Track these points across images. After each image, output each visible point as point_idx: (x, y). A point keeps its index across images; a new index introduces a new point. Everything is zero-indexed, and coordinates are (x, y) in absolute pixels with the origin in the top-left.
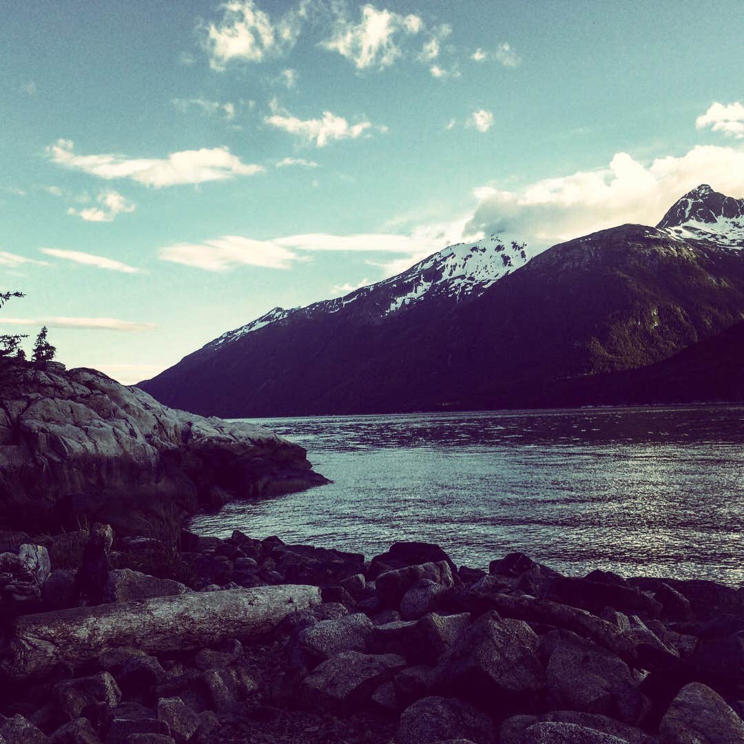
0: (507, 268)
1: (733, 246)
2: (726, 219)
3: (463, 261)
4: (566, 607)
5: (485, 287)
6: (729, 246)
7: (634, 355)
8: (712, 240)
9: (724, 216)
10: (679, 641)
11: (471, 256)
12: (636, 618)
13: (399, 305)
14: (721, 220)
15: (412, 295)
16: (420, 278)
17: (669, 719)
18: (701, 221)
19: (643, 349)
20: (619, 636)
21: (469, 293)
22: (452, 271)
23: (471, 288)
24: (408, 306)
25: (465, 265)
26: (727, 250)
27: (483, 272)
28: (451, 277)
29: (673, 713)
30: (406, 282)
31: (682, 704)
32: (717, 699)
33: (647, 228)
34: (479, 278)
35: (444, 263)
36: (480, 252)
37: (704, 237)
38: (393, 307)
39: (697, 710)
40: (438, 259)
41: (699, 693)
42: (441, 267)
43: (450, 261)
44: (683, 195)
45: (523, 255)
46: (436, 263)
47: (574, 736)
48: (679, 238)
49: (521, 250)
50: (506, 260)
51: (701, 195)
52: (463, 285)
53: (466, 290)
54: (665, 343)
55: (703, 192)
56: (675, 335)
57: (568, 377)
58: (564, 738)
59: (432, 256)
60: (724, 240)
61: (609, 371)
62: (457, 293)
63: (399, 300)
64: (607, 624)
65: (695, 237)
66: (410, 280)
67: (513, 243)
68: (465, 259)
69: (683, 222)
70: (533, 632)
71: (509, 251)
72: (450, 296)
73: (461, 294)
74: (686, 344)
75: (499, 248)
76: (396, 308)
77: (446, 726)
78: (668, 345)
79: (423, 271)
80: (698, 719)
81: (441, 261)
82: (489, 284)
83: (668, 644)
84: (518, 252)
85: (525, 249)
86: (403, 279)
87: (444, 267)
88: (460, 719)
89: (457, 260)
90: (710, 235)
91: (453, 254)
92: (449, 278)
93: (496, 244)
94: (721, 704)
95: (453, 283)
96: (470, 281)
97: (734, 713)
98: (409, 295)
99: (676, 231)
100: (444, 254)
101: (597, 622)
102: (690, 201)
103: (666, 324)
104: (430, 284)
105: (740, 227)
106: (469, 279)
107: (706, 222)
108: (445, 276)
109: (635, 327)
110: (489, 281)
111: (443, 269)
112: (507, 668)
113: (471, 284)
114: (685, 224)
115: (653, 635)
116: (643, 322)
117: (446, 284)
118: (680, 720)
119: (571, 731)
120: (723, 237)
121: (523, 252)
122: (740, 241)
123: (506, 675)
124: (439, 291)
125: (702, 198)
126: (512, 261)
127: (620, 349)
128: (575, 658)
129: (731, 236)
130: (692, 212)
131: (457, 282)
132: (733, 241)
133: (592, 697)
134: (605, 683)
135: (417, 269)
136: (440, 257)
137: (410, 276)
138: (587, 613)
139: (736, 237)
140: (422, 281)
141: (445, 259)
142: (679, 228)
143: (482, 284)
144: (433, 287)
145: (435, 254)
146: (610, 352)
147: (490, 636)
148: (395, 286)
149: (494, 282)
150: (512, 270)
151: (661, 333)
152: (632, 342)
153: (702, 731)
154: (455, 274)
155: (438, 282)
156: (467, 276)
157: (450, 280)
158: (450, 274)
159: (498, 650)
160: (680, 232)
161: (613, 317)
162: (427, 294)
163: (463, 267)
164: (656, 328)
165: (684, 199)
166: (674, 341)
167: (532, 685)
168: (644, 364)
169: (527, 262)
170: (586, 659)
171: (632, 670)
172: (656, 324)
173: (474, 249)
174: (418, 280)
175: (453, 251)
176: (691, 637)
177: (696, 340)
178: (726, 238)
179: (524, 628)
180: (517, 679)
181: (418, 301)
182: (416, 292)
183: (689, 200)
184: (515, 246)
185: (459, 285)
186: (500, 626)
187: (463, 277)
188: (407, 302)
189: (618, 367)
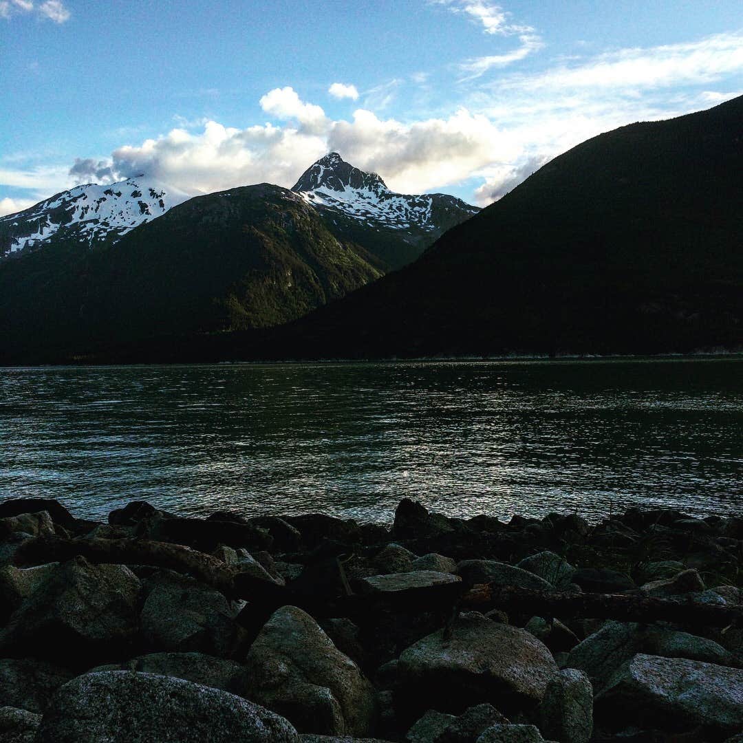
0: (144, 216)
1: (358, 216)
2: (352, 189)
3: (95, 205)
4: (166, 545)
5: (121, 234)
6: (354, 215)
7: (269, 314)
8: (340, 207)
9: (351, 186)
10: (287, 570)
11: (104, 199)
12: (244, 551)
13: (21, 247)
14: (348, 189)
15: (37, 236)
16: (46, 218)
17: (257, 646)
18: (331, 188)
19: (278, 308)
20: (218, 569)
21: (103, 239)
22: (83, 213)
23: (105, 234)
24: (32, 248)
25: (98, 208)
26: (352, 218)
27: (118, 218)
28: (82, 220)
29: (262, 639)
30: (30, 220)
31: (273, 629)
32: (307, 620)
33: (283, 189)
34: (113, 224)
35: (73, 204)
36: (115, 196)
37: (333, 204)
38: (14, 248)
39: (286, 633)
40: (67, 199)
41: (289, 616)
42: (70, 208)
43: (81, 203)
44: (316, 161)
45: (162, 204)
46: (65, 204)
47: (123, 685)
48: (311, 203)
49: (160, 198)
50: (143, 207)
51: (331, 163)
52: (96, 230)
53: (100, 235)
54: (297, 304)
55: (333, 160)
56: (306, 296)
57: (207, 333)
58: (109, 690)
59: (60, 195)
60: (350, 209)
61: (246, 329)
62: (89, 238)
63: (22, 241)
64: (207, 558)
65: (326, 203)
66: (34, 219)
67: (151, 190)
68: (98, 202)
69: (315, 188)
70: (134, 576)
71: (145, 199)
72: (81, 240)
73: (94, 240)
74: (315, 305)
75: (136, 194)
76: (18, 249)
77: (13, 691)
78: (300, 305)
79: (49, 211)
80: (285, 642)
81: (70, 201)
82: (125, 232)
83: (273, 574)
84: (156, 201)
85: (163, 198)
86: (26, 218)
87: (74, 208)
88: (32, 680)
89: (89, 202)
90: (338, 203)
91: (84, 194)
92: (80, 221)
93: (133, 189)
94: (311, 624)
95: (85, 226)
96: (104, 227)
97: (322, 632)
98: (34, 236)
99: (309, 196)
100: (74, 194)
101: (197, 557)
102: (322, 168)
103: (299, 285)
104: (58, 226)
105: (364, 198)
106: (103, 224)
107: (336, 190)
108: (76, 218)
109: (271, 287)
110: (125, 228)
111: (73, 210)
112: (92, 617)
113: (105, 230)
114: (317, 190)
115: (260, 566)
116: (278, 282)
117: (77, 227)
118: (267, 646)
119: (119, 680)
120: (350, 206)
121: (161, 201)
122: (363, 211)
123: (91, 624)
124: (69, 234)
125: (332, 166)
126: (150, 209)
127: (256, 307)
128: (174, 596)
129: (356, 206)
130: (324, 179)
131: (89, 226)
132: (358, 210)
133: (186, 635)
134: (201, 619)
135: (42, 208)
136: (69, 196)
137: (34, 214)
138: (187, 548)
139: (360, 207)
140: (48, 222)
141: (75, 200)
142: (312, 193)
143: (117, 230)
144: (62, 229)
145: (64, 193)
146: (248, 310)
147: (73, 584)
148: (16, 224)
149: (131, 229)
150: (150, 219)
151: (294, 294)
152: (268, 301)
153: (288, 655)
154: (87, 217)
155: (68, 225)
156: (101, 221)
157: (82, 223)
158: (82, 217)
159: (82, 598)
160: (313, 197)
161: (250, 275)
162: (55, 237)
163: (96, 211)
164: (289, 288)
165: (317, 165)
166: (305, 301)
167: (122, 631)
168: (279, 323)
169: (165, 212)
170: (185, 596)
171: (230, 603)
172: (290, 285)
173: (109, 192)
174: (43, 220)
175: (84, 191)
176: (298, 565)
177: (325, 302)
178: (352, 207)
179: (124, 572)
180: (104, 627)
181: (44, 243)
182: (41, 233)
183: (321, 166)
184: (153, 193)
185: (92, 229)
186: (87, 572)
187: (96, 221)
188: (31, 243)
189: (254, 325)
